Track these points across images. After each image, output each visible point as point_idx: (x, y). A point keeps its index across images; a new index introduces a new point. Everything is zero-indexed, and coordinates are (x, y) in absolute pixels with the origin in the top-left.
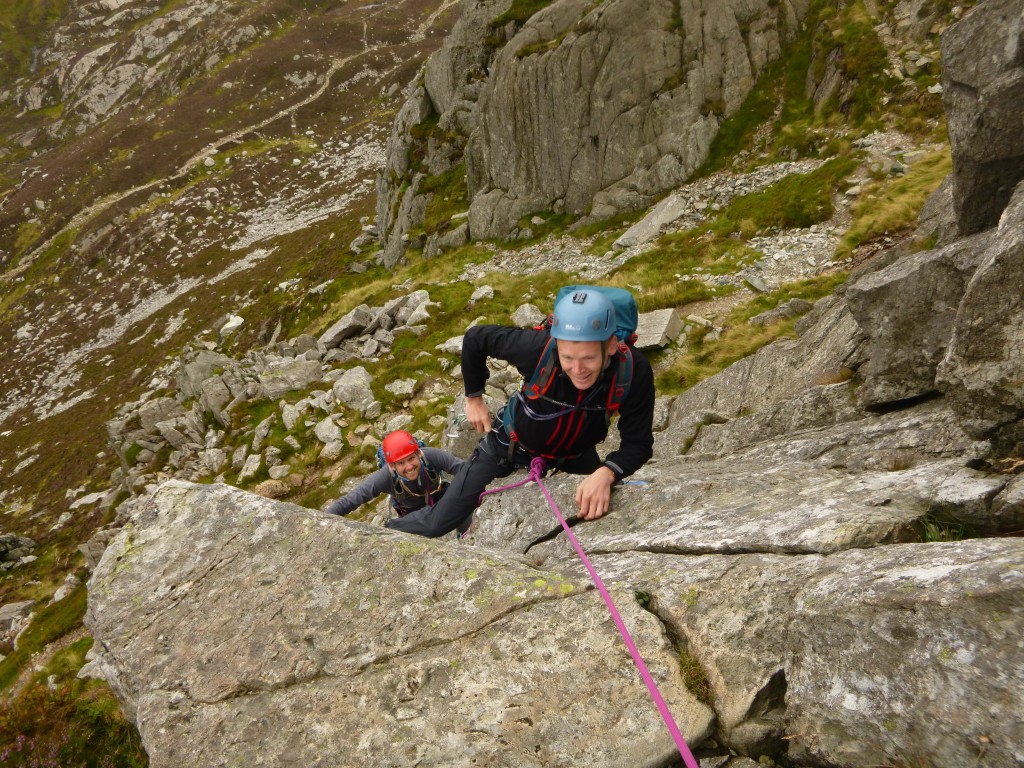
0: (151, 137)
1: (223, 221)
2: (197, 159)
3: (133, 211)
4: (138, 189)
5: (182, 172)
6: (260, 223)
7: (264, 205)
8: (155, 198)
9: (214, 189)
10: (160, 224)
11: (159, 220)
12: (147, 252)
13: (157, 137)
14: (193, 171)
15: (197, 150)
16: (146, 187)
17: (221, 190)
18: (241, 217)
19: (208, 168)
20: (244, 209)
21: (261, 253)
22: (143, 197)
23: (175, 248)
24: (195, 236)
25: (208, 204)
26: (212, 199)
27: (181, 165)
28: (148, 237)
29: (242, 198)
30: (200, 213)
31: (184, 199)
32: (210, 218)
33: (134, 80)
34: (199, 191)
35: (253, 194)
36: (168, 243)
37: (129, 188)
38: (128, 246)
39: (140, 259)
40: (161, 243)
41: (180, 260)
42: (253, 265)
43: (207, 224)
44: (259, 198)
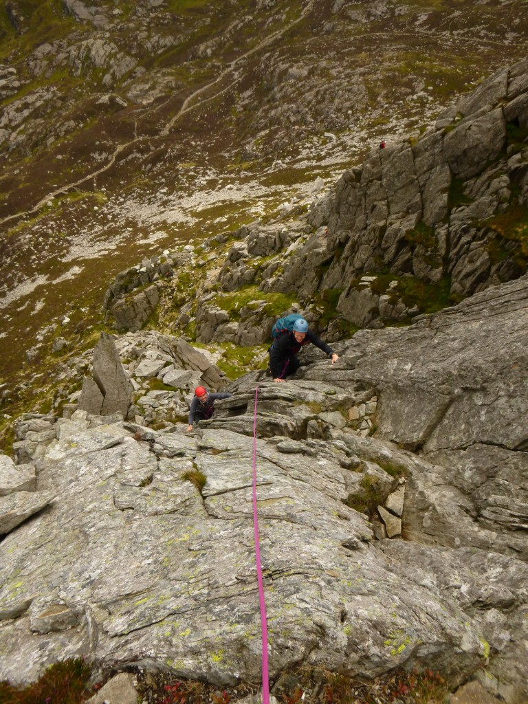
0: (17, 186)
1: (58, 241)
2: (43, 202)
3: (10, 230)
4: (12, 217)
5: (36, 209)
6: (77, 245)
7: (79, 233)
8: (21, 224)
9: (53, 223)
10: (25, 241)
11: (25, 239)
12: (19, 255)
13: (21, 186)
14: (41, 209)
15: (43, 197)
16: (16, 216)
17: (56, 223)
18: (67, 240)
19: (49, 207)
20: (69, 235)
21: (77, 270)
22: (14, 222)
23: (34, 257)
24: (44, 249)
25: (50, 231)
26: (52, 228)
27: (35, 205)
28: (19, 247)
29: (68, 228)
30: (46, 236)
31: (37, 227)
32: (51, 239)
33: (4, 139)
34: (44, 222)
35: (73, 226)
36: (30, 252)
37: (7, 216)
38: (9, 251)
39: (16, 259)
40: (26, 251)
41: (37, 264)
42: (73, 277)
43: (49, 243)
44: (77, 229)
